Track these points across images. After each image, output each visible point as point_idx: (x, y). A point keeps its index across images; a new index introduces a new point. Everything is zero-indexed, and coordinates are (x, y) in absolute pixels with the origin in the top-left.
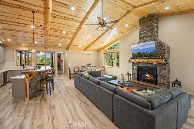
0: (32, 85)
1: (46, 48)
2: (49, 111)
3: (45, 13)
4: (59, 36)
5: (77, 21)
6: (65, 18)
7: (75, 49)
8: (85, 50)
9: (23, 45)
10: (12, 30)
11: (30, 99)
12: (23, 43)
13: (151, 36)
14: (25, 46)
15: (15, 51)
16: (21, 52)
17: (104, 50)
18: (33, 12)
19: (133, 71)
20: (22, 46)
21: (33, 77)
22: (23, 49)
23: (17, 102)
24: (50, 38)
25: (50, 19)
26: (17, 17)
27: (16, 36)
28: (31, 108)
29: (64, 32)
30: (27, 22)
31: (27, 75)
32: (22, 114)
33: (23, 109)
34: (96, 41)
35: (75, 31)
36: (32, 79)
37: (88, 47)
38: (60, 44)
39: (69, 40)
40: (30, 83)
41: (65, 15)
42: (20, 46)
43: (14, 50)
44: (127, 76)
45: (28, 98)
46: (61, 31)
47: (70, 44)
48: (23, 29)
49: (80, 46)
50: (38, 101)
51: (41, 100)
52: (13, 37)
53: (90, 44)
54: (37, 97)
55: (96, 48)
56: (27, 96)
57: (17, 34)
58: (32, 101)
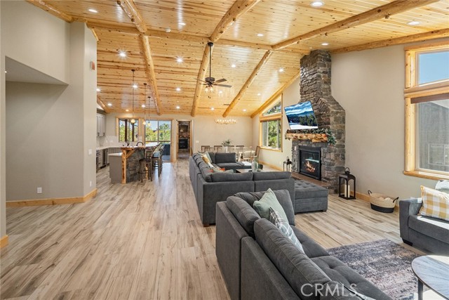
0: (130, 164)
1: (159, 114)
2: (141, 193)
3: (147, 70)
4: (173, 96)
5: (193, 74)
6: (173, 72)
7: (205, 114)
8: (224, 115)
9: (127, 110)
10: (112, 92)
11: (127, 182)
12: (127, 108)
13: (314, 91)
14: (130, 112)
15: (117, 120)
16: (126, 121)
17: (261, 115)
18: (133, 70)
19: (293, 156)
20: (127, 112)
21: (130, 154)
22: (128, 116)
23: (114, 184)
24: (161, 99)
25: (154, 75)
26: (117, 77)
27: (118, 99)
28: (126, 189)
29: (178, 89)
30: (128, 82)
31: (125, 151)
32: (116, 192)
33: (118, 189)
34: (237, 100)
35: (194, 87)
36: (129, 157)
37: (227, 110)
38: (178, 107)
39: (191, 101)
40: (127, 162)
41: (173, 69)
42: (124, 112)
43: (116, 118)
44: (285, 165)
45: (125, 180)
46: (174, 88)
47: (194, 107)
48: (124, 90)
49: (213, 109)
50: (135, 185)
51: (138, 184)
52: (114, 100)
53: (230, 105)
54: (135, 181)
55: (245, 110)
56: (124, 177)
57: (118, 96)
58: (129, 185)
